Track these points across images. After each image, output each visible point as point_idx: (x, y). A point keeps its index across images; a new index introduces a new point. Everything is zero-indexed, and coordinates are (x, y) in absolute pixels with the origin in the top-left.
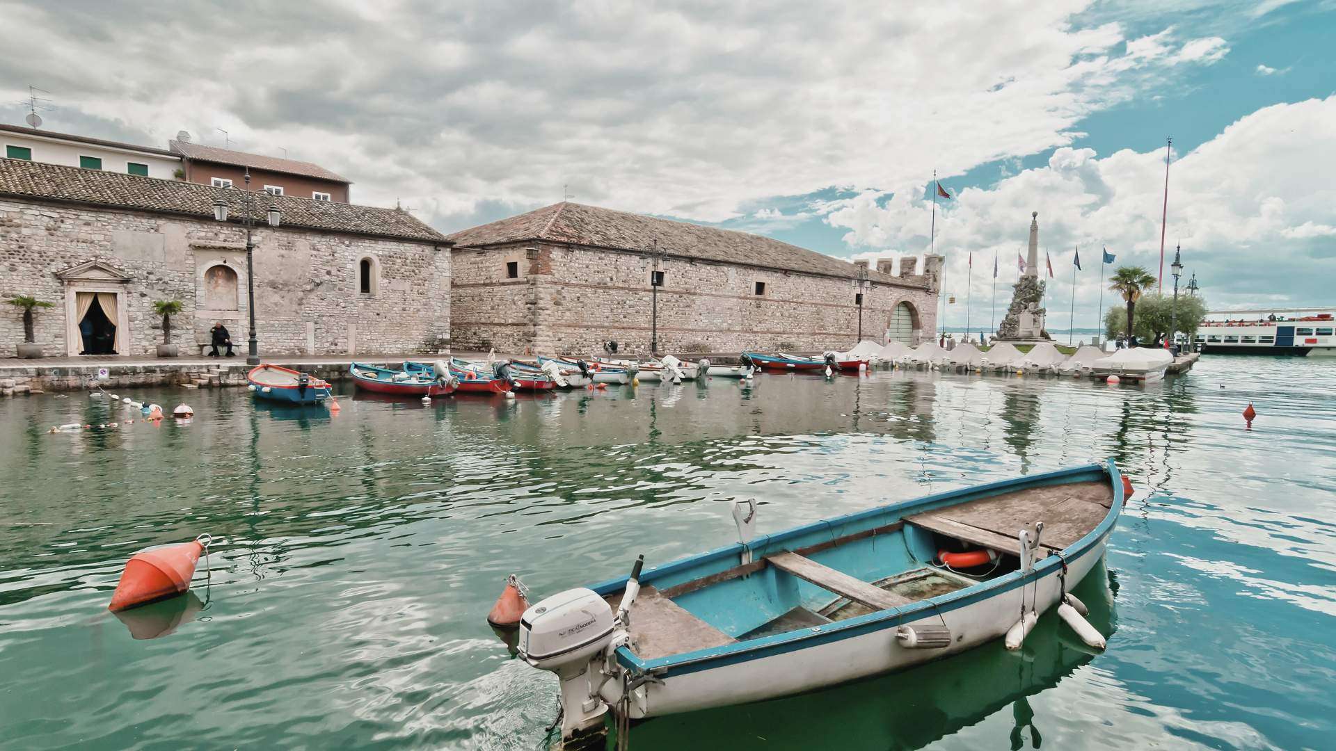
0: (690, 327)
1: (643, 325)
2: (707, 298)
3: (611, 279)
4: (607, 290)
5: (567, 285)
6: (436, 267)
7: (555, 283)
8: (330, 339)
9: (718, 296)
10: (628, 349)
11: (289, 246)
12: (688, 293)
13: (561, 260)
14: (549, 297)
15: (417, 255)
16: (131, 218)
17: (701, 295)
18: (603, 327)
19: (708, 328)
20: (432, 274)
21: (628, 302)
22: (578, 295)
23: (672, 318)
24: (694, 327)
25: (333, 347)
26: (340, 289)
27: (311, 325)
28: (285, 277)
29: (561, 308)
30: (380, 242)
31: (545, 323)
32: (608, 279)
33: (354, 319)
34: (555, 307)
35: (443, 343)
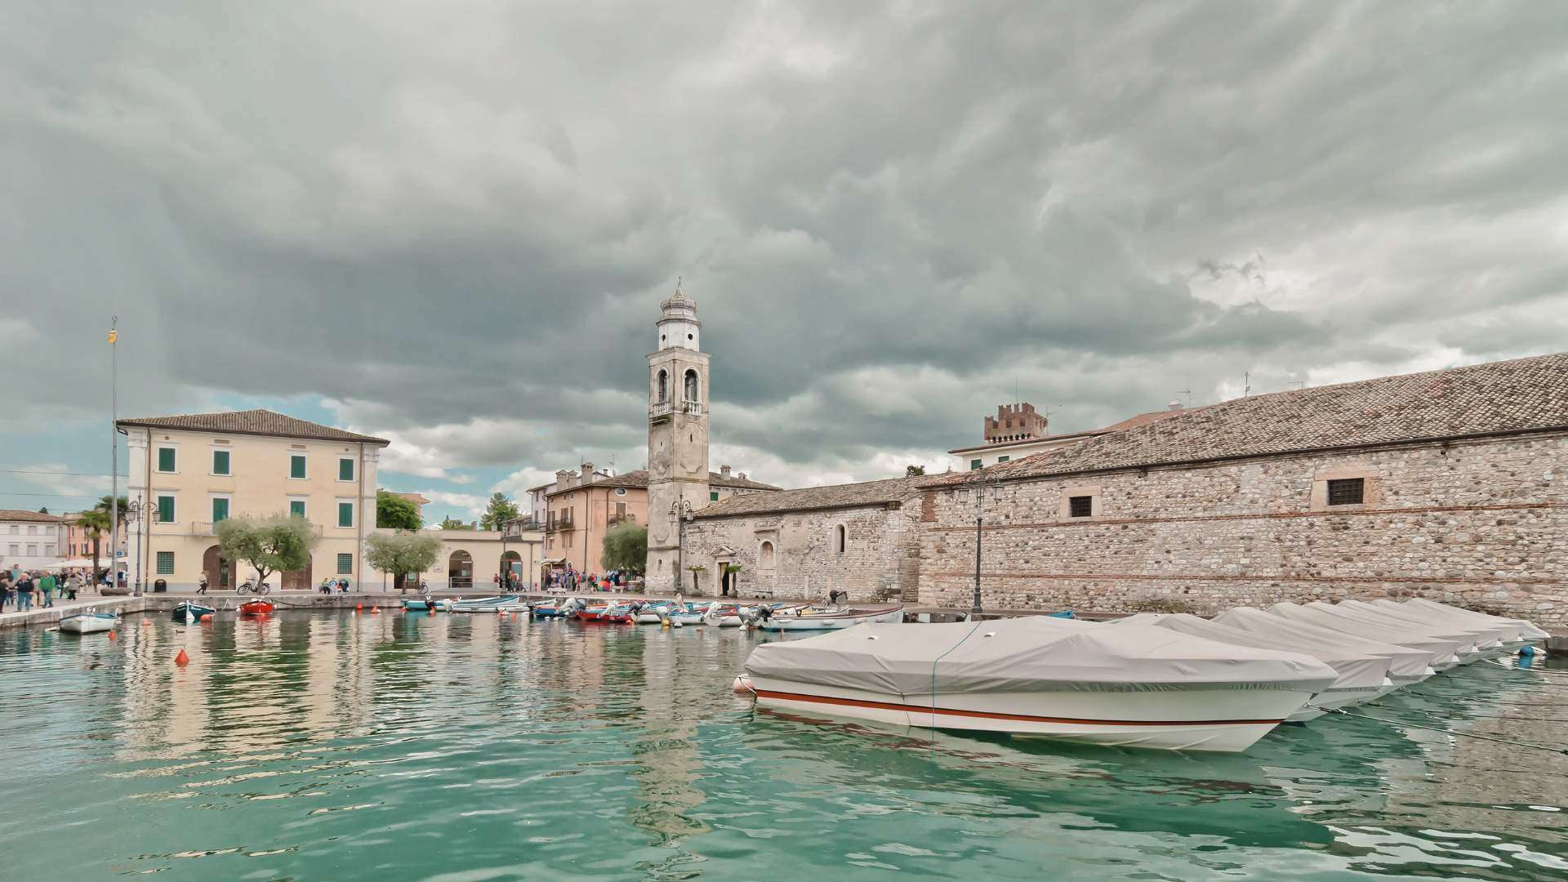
0: (1145, 573)
1: (1054, 572)
2: (1182, 525)
3: (1007, 517)
4: (1001, 531)
5: (951, 530)
6: (889, 525)
7: (938, 529)
8: (817, 588)
9: (1210, 518)
10: (1030, 603)
11: (798, 524)
12: (1140, 519)
13: (945, 504)
14: (931, 545)
15: (874, 518)
16: (736, 520)
17: (1170, 520)
18: (995, 575)
19: (1186, 573)
20: (884, 532)
21: (1031, 543)
22: (965, 540)
23: (1109, 561)
24: (1153, 573)
25: (818, 594)
26: (824, 551)
27: (807, 578)
28: (795, 545)
29: (944, 555)
30: (848, 511)
31: (926, 572)
32: (1003, 518)
33: (830, 572)
34: (938, 556)
35: (892, 592)
